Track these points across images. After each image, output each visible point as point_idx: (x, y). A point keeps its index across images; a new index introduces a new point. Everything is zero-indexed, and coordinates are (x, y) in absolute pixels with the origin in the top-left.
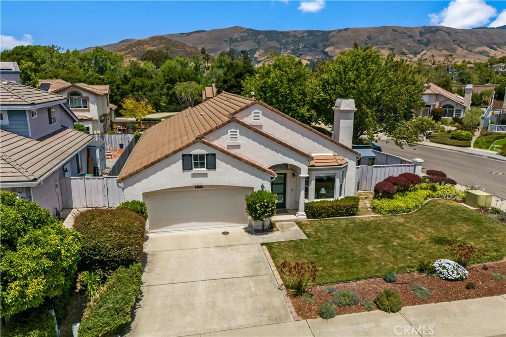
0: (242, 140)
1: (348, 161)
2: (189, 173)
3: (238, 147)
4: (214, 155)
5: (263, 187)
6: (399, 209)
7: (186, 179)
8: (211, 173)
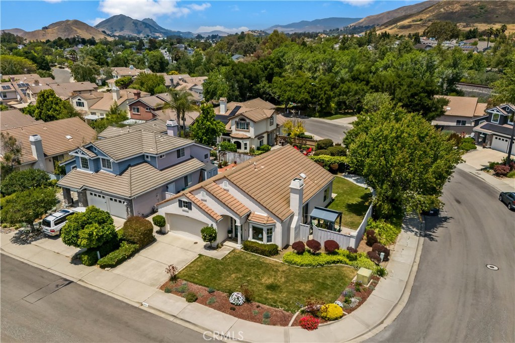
0: (207, 198)
1: (276, 222)
2: (181, 209)
3: (206, 201)
4: (191, 203)
5: (212, 225)
6: (293, 262)
7: (180, 211)
8: (190, 211)
